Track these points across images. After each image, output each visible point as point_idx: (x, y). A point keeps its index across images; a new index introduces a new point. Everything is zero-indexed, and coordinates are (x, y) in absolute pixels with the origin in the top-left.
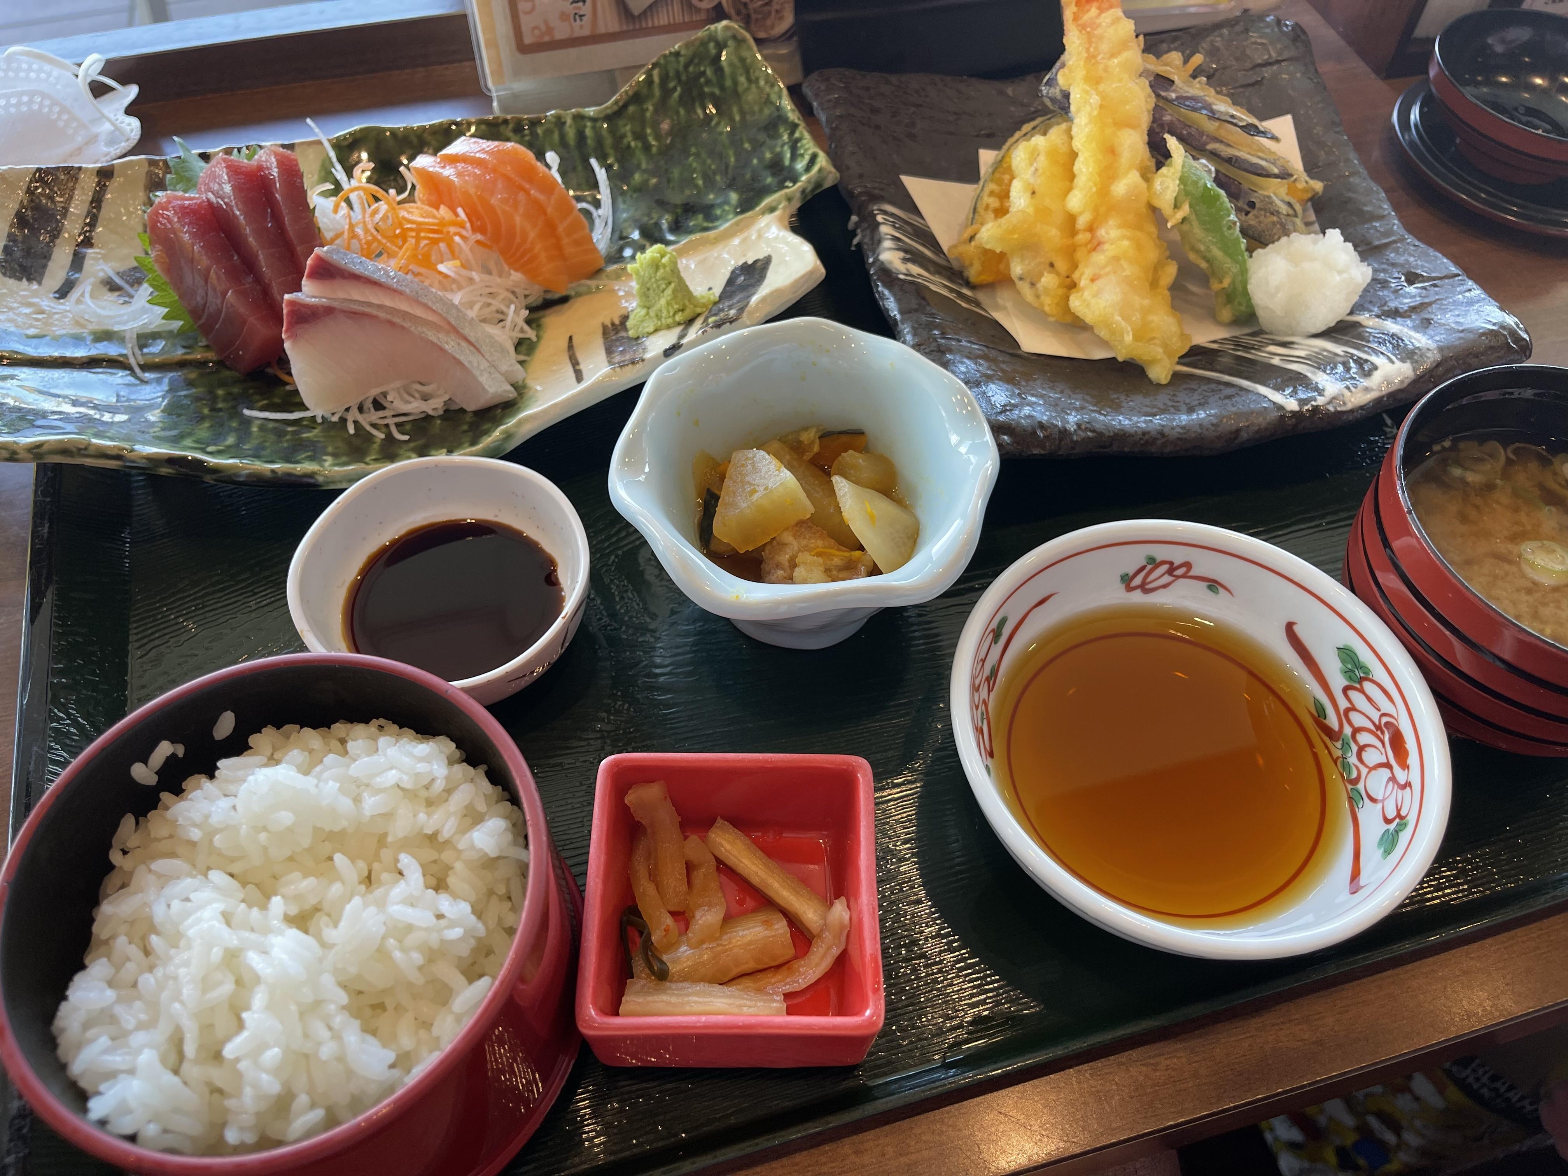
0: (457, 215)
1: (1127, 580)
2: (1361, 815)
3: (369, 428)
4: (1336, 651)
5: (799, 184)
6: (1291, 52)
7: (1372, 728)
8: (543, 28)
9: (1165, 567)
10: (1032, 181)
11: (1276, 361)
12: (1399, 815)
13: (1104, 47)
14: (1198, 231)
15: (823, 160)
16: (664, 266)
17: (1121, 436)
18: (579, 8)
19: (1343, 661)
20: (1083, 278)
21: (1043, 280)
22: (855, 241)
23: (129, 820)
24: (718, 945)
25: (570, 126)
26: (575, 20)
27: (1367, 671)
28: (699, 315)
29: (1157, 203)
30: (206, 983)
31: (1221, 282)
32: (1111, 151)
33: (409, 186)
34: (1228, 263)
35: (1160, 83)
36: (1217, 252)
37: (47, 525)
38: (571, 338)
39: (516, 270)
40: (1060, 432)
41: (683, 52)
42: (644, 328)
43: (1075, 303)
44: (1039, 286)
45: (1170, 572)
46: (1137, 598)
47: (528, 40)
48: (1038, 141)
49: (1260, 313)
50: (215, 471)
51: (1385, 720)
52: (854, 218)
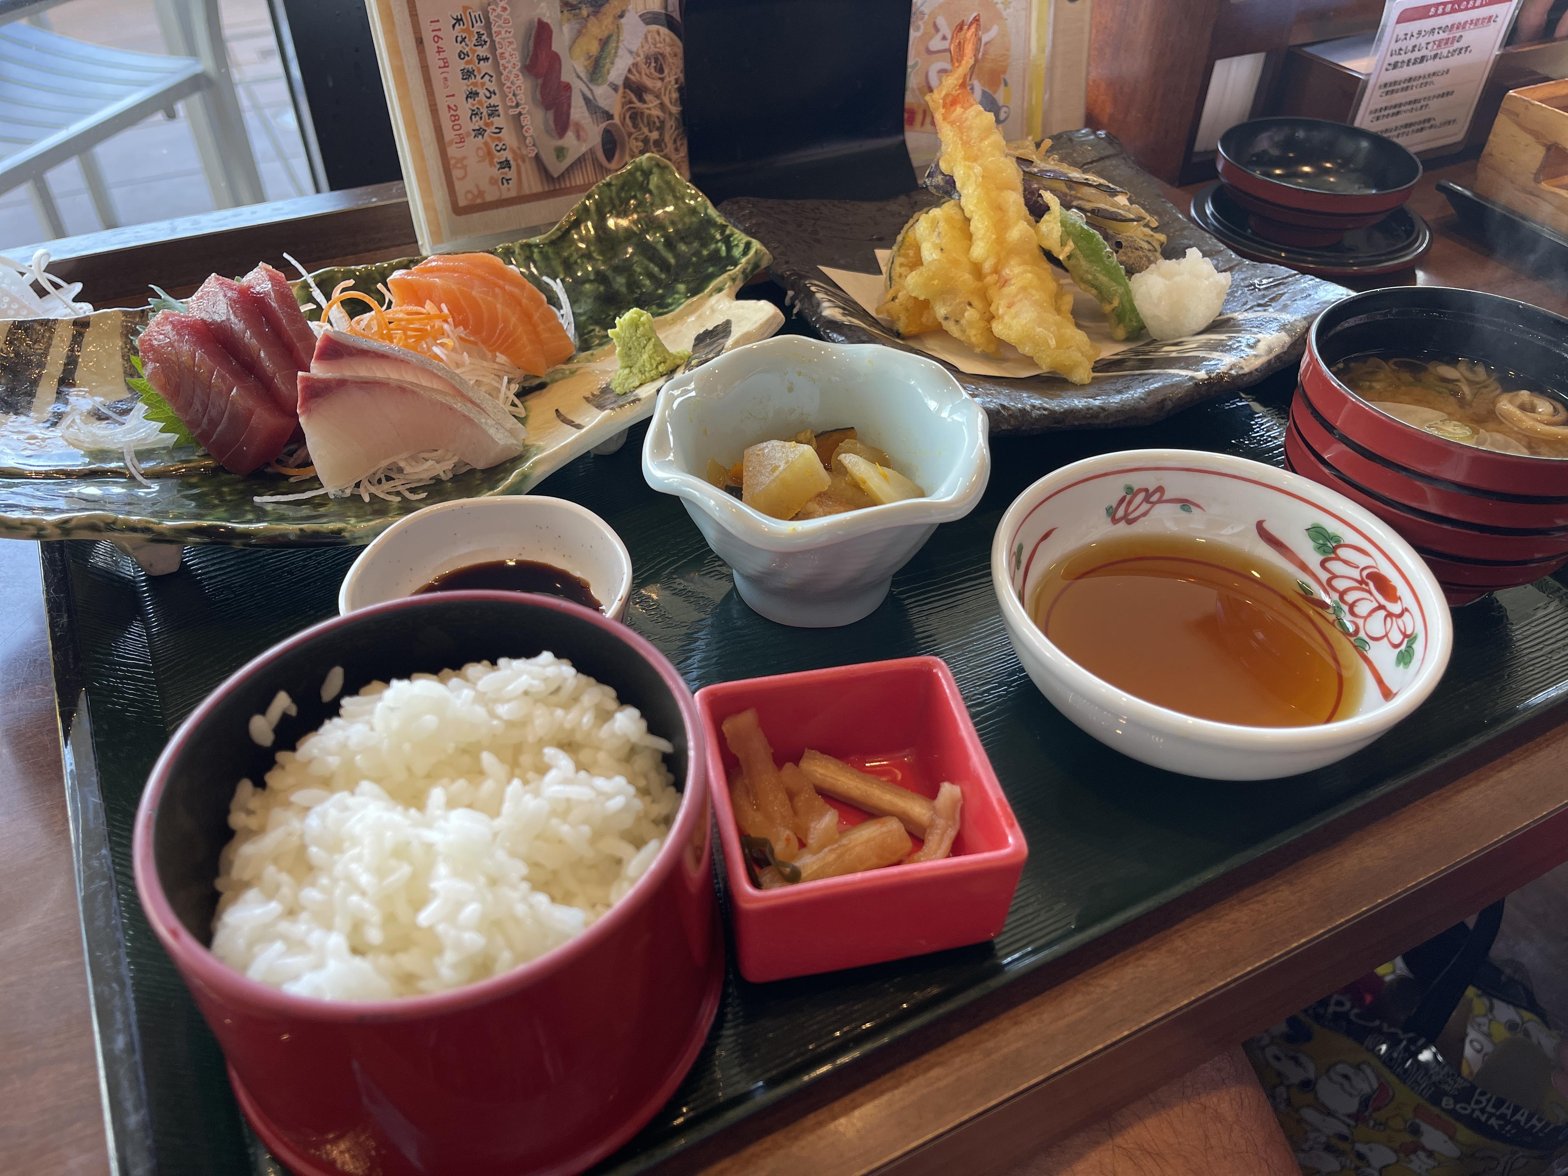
0: (441, 311)
1: (1111, 513)
2: (1370, 654)
3: (382, 496)
4: (1306, 533)
5: (739, 266)
6: (1110, 151)
7: (1357, 585)
8: (476, 192)
9: (1142, 496)
10: (938, 241)
11: (1174, 355)
12: (1405, 636)
13: (974, 134)
14: (1084, 264)
15: (756, 245)
16: (644, 324)
18: (506, 173)
19: (1314, 540)
20: (1000, 307)
21: (966, 314)
22: (795, 311)
23: (245, 787)
24: (840, 846)
25: (519, 254)
26: (503, 184)
27: (1336, 539)
28: (678, 366)
29: (1047, 245)
30: (380, 872)
31: (1111, 303)
32: (998, 208)
33: (387, 301)
34: (1114, 287)
35: (1022, 161)
36: (1103, 279)
37: (65, 616)
38: (557, 410)
39: (502, 353)
40: (1020, 410)
41: (614, 182)
42: (629, 384)
43: (998, 328)
44: (963, 322)
45: (1147, 500)
46: (1122, 530)
47: (462, 202)
48: (935, 212)
49: (1150, 323)
50: (244, 535)
51: (1365, 573)
52: (791, 293)
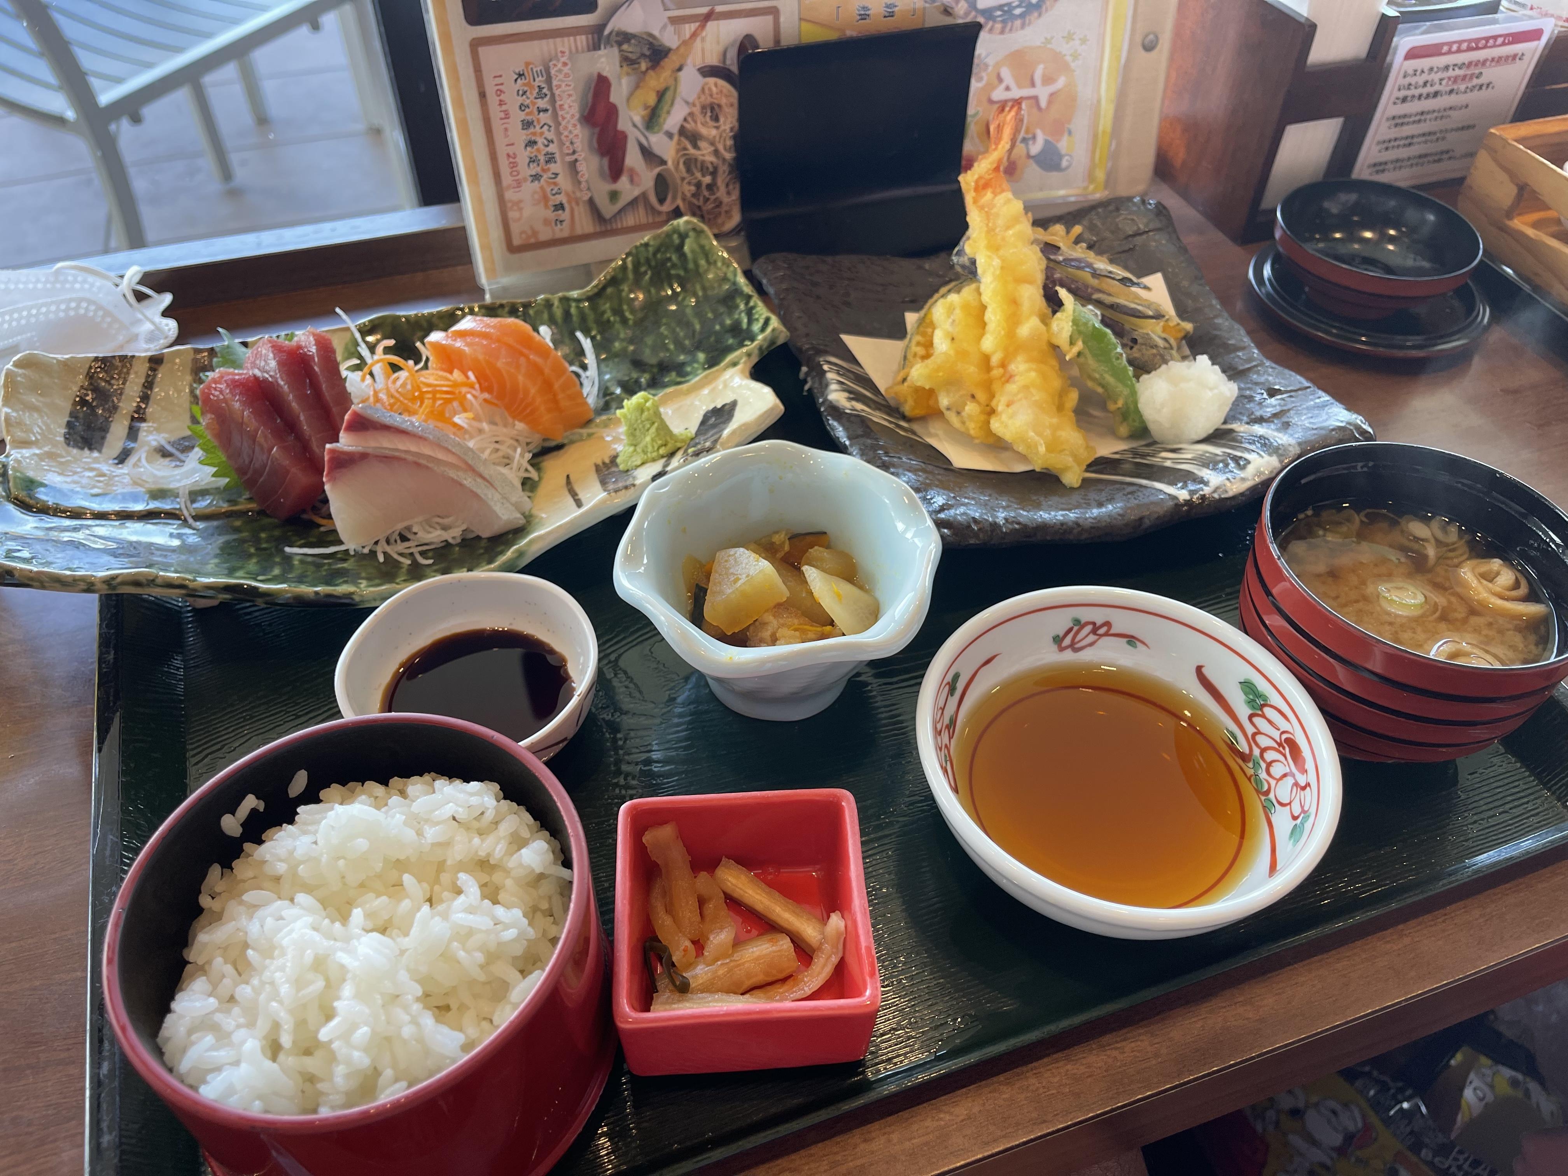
0: (468, 377)
1: (1058, 640)
2: (1274, 819)
3: (396, 556)
4: (1239, 685)
5: (756, 343)
6: (1158, 225)
7: (1276, 746)
8: (530, 232)
9: (1089, 628)
10: (950, 329)
11: (1168, 464)
12: (1303, 811)
13: (1000, 222)
14: (1091, 362)
15: (775, 322)
16: (648, 409)
17: (1043, 527)
18: (560, 215)
19: (1246, 694)
20: (1000, 404)
21: (967, 408)
22: (807, 387)
23: (215, 870)
24: (731, 961)
25: (558, 307)
26: (556, 224)
27: (1265, 698)
28: (679, 449)
29: (1056, 342)
30: (299, 983)
31: (1116, 403)
32: (1013, 302)
33: (424, 358)
34: (1120, 388)
35: (1049, 249)
36: (1110, 379)
37: (112, 652)
38: (568, 476)
39: (520, 421)
40: (991, 524)
41: (652, 243)
42: (633, 462)
43: (996, 425)
44: (964, 414)
45: (1094, 631)
46: (1068, 656)
47: (516, 241)
48: (953, 297)
49: (1152, 427)
50: (266, 594)
51: (1284, 736)
52: (804, 369)
